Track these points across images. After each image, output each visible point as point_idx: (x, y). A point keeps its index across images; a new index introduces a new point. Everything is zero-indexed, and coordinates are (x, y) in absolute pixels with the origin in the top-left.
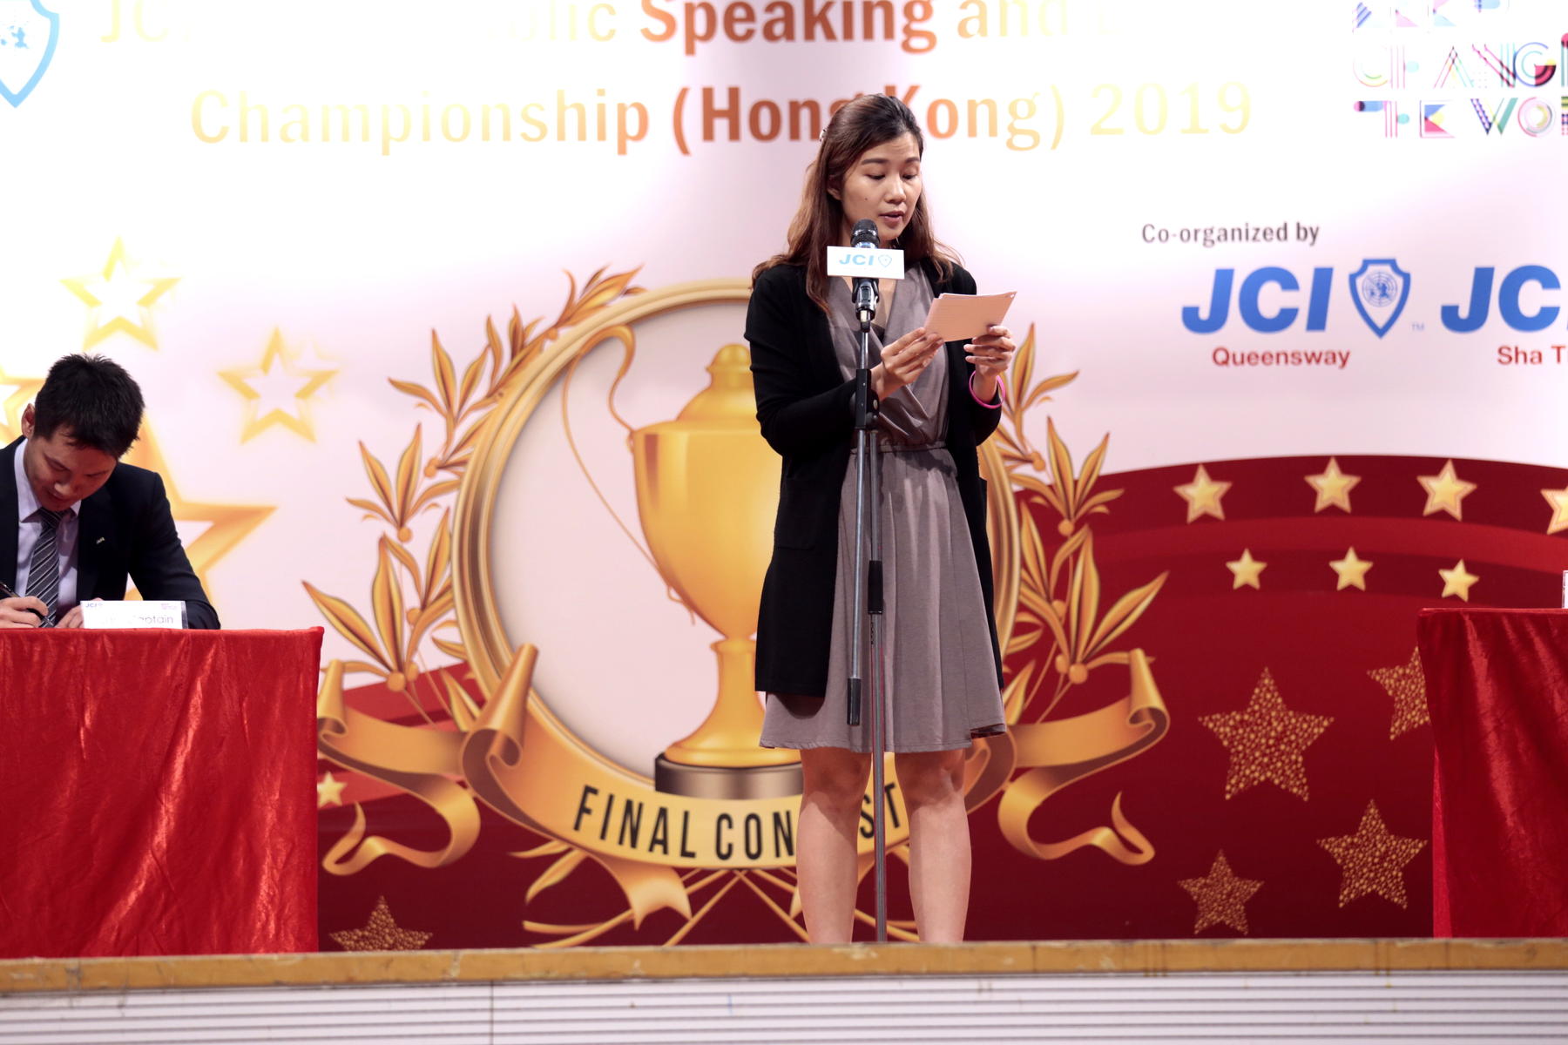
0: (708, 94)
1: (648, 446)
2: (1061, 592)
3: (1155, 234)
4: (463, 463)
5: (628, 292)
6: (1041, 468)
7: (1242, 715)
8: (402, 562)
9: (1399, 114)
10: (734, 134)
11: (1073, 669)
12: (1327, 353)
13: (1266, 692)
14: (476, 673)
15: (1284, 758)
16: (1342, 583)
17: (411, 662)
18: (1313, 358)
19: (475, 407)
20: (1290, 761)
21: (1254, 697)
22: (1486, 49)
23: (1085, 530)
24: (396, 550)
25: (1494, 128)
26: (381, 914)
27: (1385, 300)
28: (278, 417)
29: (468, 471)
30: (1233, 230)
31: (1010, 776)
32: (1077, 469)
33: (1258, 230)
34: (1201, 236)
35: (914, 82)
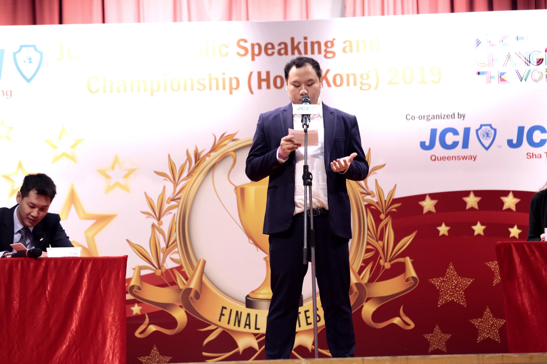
0: (259, 74)
1: (241, 192)
2: (381, 238)
3: (410, 117)
4: (179, 199)
5: (234, 140)
6: (374, 197)
7: (443, 278)
8: (159, 232)
9: (491, 75)
10: (268, 87)
11: (386, 264)
12: (469, 156)
13: (451, 270)
14: (185, 269)
15: (457, 292)
16: (476, 233)
17: (163, 266)
18: (465, 158)
19: (183, 180)
20: (460, 293)
21: (447, 272)
22: (520, 54)
23: (389, 217)
24: (157, 228)
25: (523, 80)
26: (155, 351)
27: (488, 138)
28: (117, 184)
29: (181, 201)
30: (436, 116)
31: (365, 301)
32: (386, 197)
33: (445, 115)
34: (426, 118)
35: (328, 68)
